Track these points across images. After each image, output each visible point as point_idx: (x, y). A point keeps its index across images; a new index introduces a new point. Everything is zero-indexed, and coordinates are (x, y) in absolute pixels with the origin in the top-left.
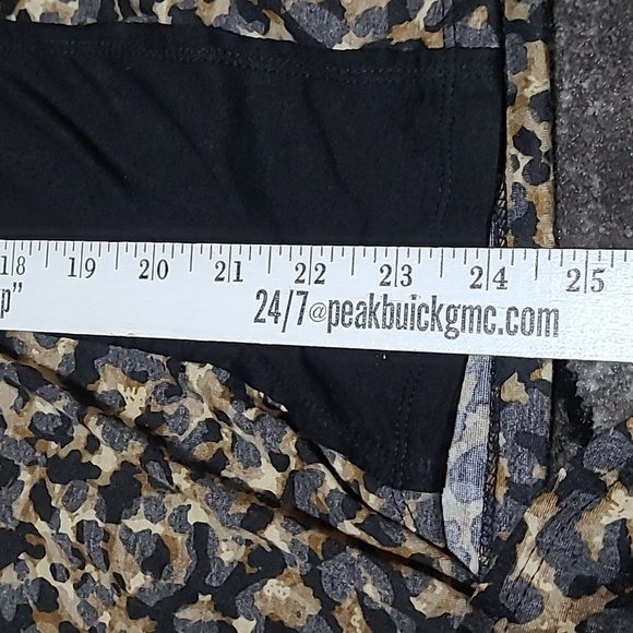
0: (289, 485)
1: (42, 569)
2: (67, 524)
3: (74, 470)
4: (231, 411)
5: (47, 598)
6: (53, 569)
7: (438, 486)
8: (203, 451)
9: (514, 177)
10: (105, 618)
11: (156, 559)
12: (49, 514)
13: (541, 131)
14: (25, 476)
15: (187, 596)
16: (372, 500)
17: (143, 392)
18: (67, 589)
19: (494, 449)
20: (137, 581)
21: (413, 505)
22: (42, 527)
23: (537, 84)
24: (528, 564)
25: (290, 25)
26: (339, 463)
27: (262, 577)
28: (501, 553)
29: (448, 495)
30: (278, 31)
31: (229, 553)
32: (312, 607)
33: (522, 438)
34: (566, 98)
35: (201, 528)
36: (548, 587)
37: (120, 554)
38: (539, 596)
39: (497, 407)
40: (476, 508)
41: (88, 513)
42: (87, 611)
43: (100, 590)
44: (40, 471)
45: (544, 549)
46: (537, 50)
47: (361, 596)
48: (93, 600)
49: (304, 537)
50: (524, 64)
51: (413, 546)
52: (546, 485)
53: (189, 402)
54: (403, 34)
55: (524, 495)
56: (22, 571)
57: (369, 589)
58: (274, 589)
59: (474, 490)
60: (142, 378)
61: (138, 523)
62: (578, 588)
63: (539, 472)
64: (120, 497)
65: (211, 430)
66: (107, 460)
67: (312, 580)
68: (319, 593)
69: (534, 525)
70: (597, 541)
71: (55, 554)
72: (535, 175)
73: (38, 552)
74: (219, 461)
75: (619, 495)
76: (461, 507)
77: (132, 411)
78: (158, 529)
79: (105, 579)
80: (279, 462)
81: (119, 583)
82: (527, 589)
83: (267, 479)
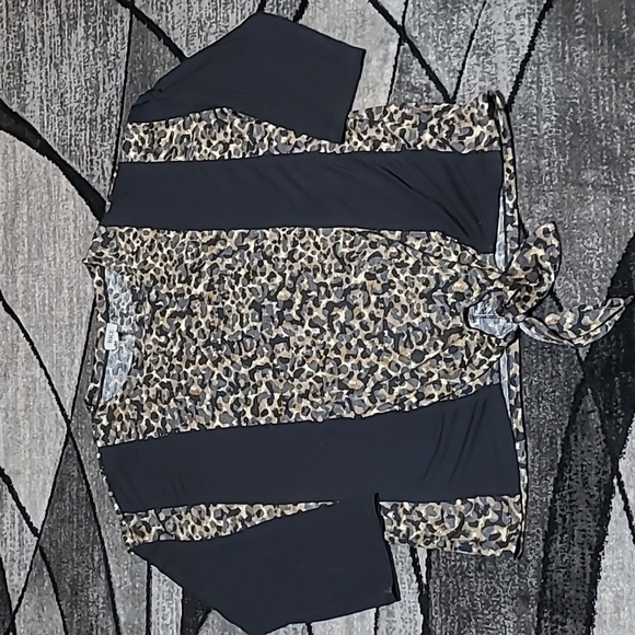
0: (459, 259)
1: (395, 292)
2: (402, 278)
3: (403, 265)
4: (443, 242)
5: (397, 299)
6: (399, 291)
7: (494, 253)
8: (437, 254)
9: (506, 179)
10: (413, 301)
11: (427, 283)
12: (397, 276)
13: (511, 168)
14: (389, 268)
15: (435, 290)
16: (479, 257)
17: (420, 242)
18: (402, 296)
19: (506, 242)
20: (422, 288)
21: (488, 256)
22: (395, 280)
23: (510, 157)
24: (514, 265)
25: (451, 147)
26: (471, 250)
27: (453, 283)
28: (508, 265)
29: (497, 255)
30: (449, 149)
31: (444, 279)
32: (467, 287)
33: (512, 239)
34: (517, 160)
35: (437, 274)
36: (518, 269)
37: (416, 282)
38: (517, 271)
39: (506, 232)
40: (503, 256)
41: (407, 274)
42: (408, 300)
43: (412, 294)
44: (394, 266)
45: (517, 261)
46: (510, 150)
47: (478, 279)
48: (410, 297)
49: (463, 267)
50: (507, 153)
51: (489, 266)
52: (518, 249)
53: (432, 243)
54: (478, 148)
55: (513, 252)
56: (390, 293)
57: (479, 276)
58: (456, 284)
59: (502, 252)
60: (419, 239)
61: (421, 275)
62: (525, 269)
63: (517, 246)
64: (415, 270)
65: (438, 249)
66: (411, 261)
67: (466, 280)
68: (468, 283)
69: (515, 256)
70: (530, 259)
71: (399, 287)
72: (511, 178)
73: (394, 288)
74: (441, 256)
75: (534, 248)
76: (500, 257)
77: (417, 247)
78: (426, 276)
79: (413, 290)
80: (456, 253)
81: (417, 290)
82: (514, 269)
83: (454, 258)
